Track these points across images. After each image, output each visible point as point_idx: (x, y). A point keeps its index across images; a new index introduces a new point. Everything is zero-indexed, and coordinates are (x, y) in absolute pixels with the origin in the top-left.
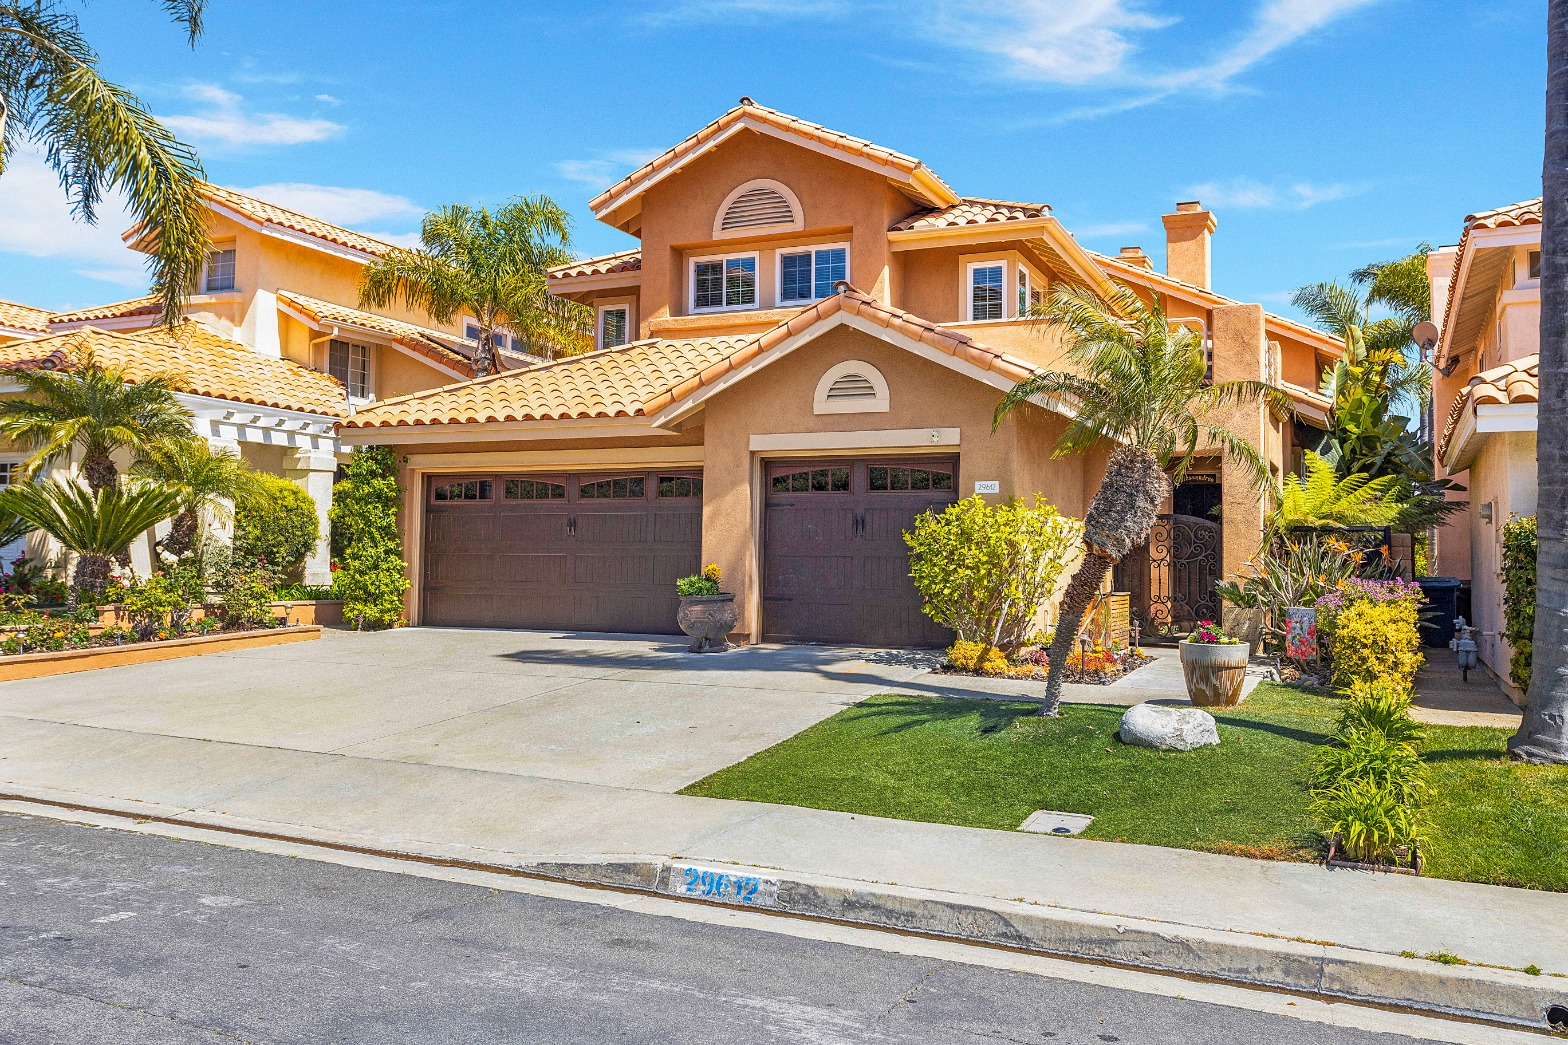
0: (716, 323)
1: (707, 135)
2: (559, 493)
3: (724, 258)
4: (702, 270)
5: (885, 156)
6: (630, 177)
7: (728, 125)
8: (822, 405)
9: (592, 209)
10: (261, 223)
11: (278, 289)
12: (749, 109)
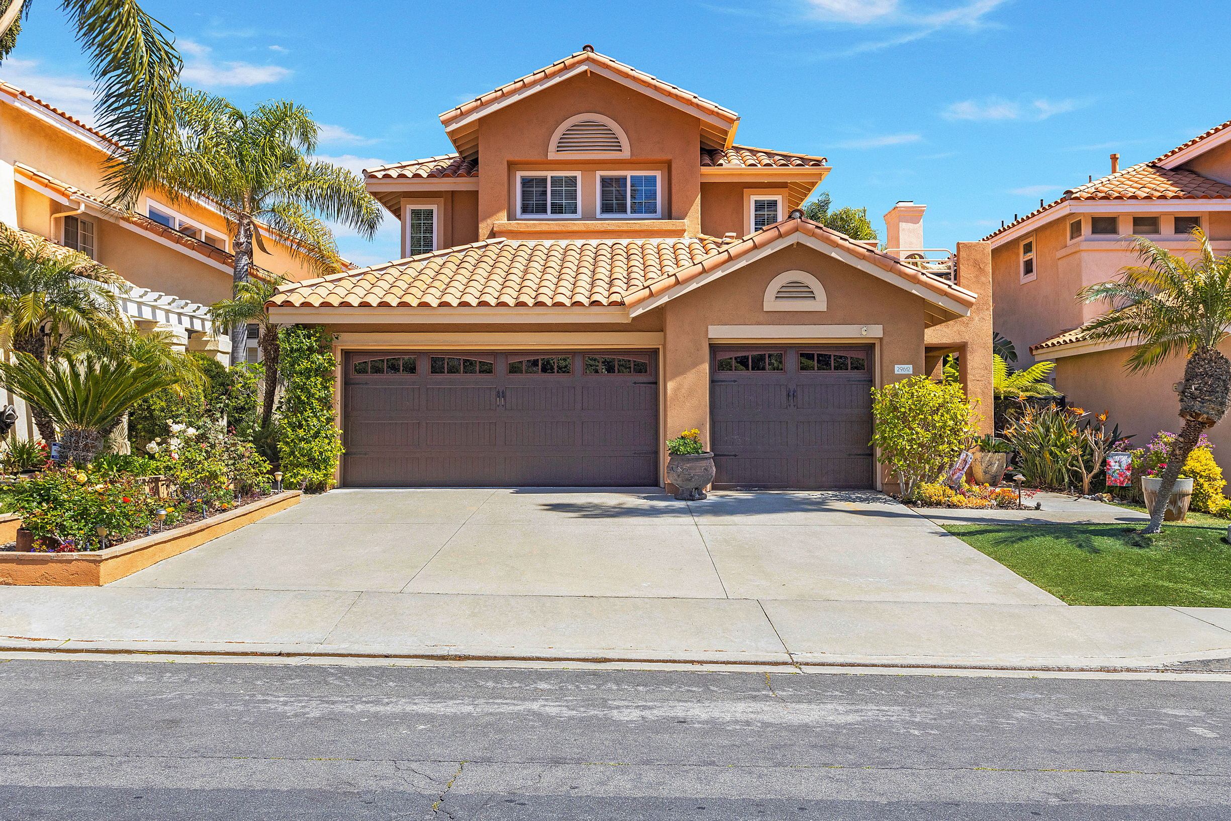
0: (557, 228)
1: (555, 72)
2: (487, 369)
3: (549, 174)
4: (526, 182)
5: (713, 108)
6: (480, 99)
7: (573, 66)
8: (770, 303)
9: (443, 122)
10: (15, 96)
11: (15, 162)
12: (591, 55)
